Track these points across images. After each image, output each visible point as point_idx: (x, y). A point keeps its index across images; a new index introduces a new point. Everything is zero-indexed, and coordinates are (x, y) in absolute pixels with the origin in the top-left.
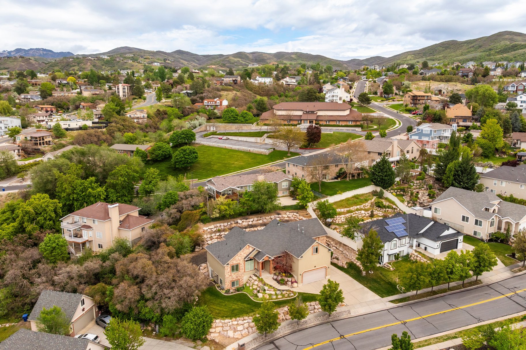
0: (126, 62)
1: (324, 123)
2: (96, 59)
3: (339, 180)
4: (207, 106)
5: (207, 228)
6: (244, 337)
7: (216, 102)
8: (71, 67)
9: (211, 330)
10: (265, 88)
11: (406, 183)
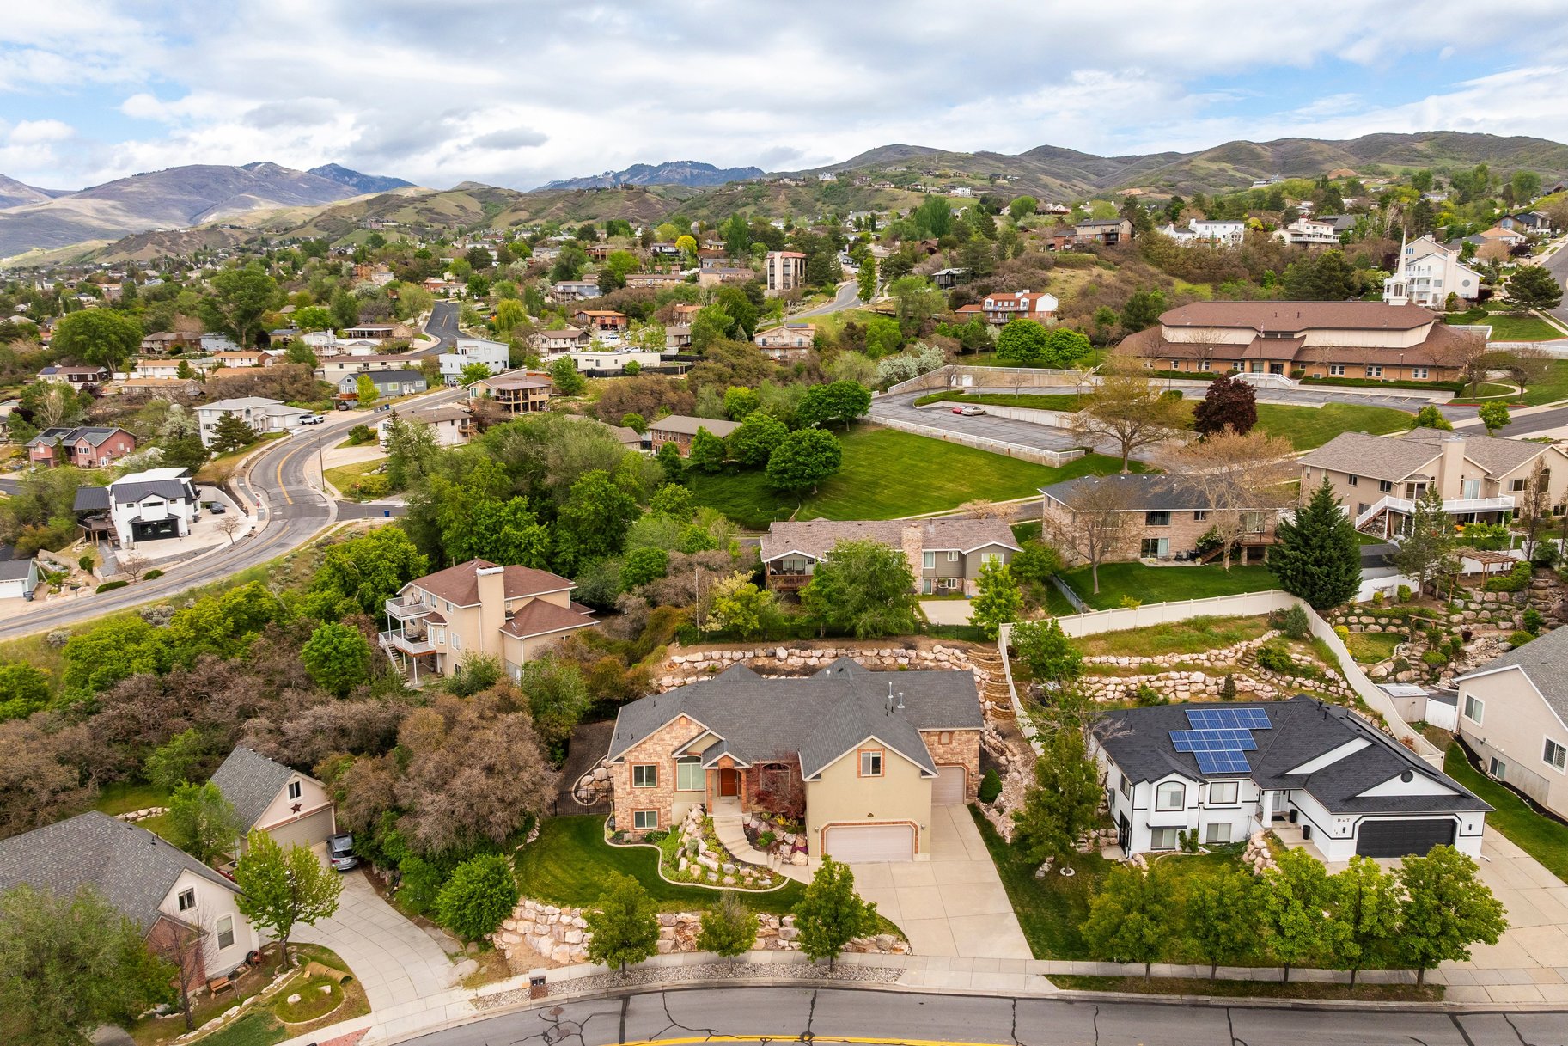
0: (877, 190)
1: (1322, 373)
2: (801, 183)
3: (1198, 563)
4: (991, 315)
5: (682, 659)
6: (575, 963)
7: (1018, 302)
8: (739, 207)
9: (508, 924)
10: (1211, 256)
11: (1441, 598)
